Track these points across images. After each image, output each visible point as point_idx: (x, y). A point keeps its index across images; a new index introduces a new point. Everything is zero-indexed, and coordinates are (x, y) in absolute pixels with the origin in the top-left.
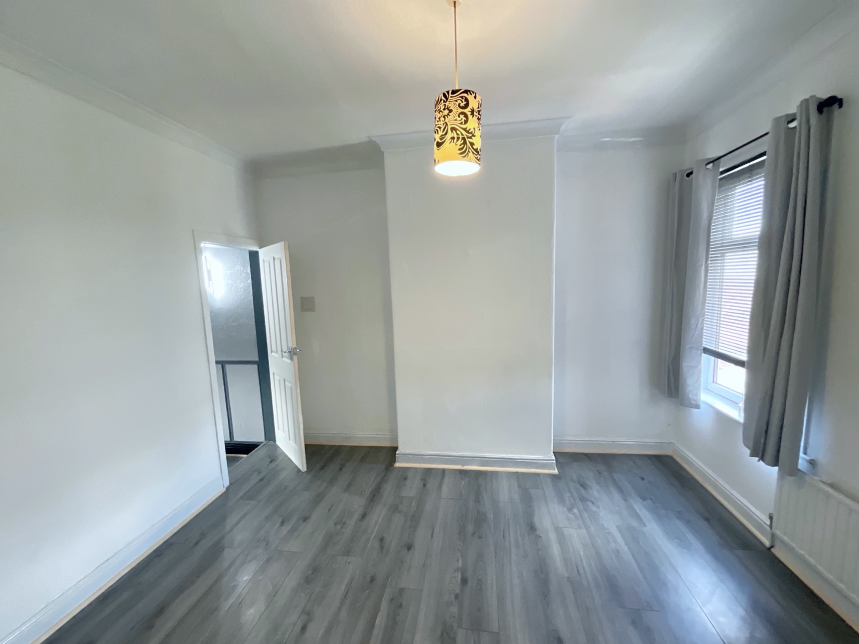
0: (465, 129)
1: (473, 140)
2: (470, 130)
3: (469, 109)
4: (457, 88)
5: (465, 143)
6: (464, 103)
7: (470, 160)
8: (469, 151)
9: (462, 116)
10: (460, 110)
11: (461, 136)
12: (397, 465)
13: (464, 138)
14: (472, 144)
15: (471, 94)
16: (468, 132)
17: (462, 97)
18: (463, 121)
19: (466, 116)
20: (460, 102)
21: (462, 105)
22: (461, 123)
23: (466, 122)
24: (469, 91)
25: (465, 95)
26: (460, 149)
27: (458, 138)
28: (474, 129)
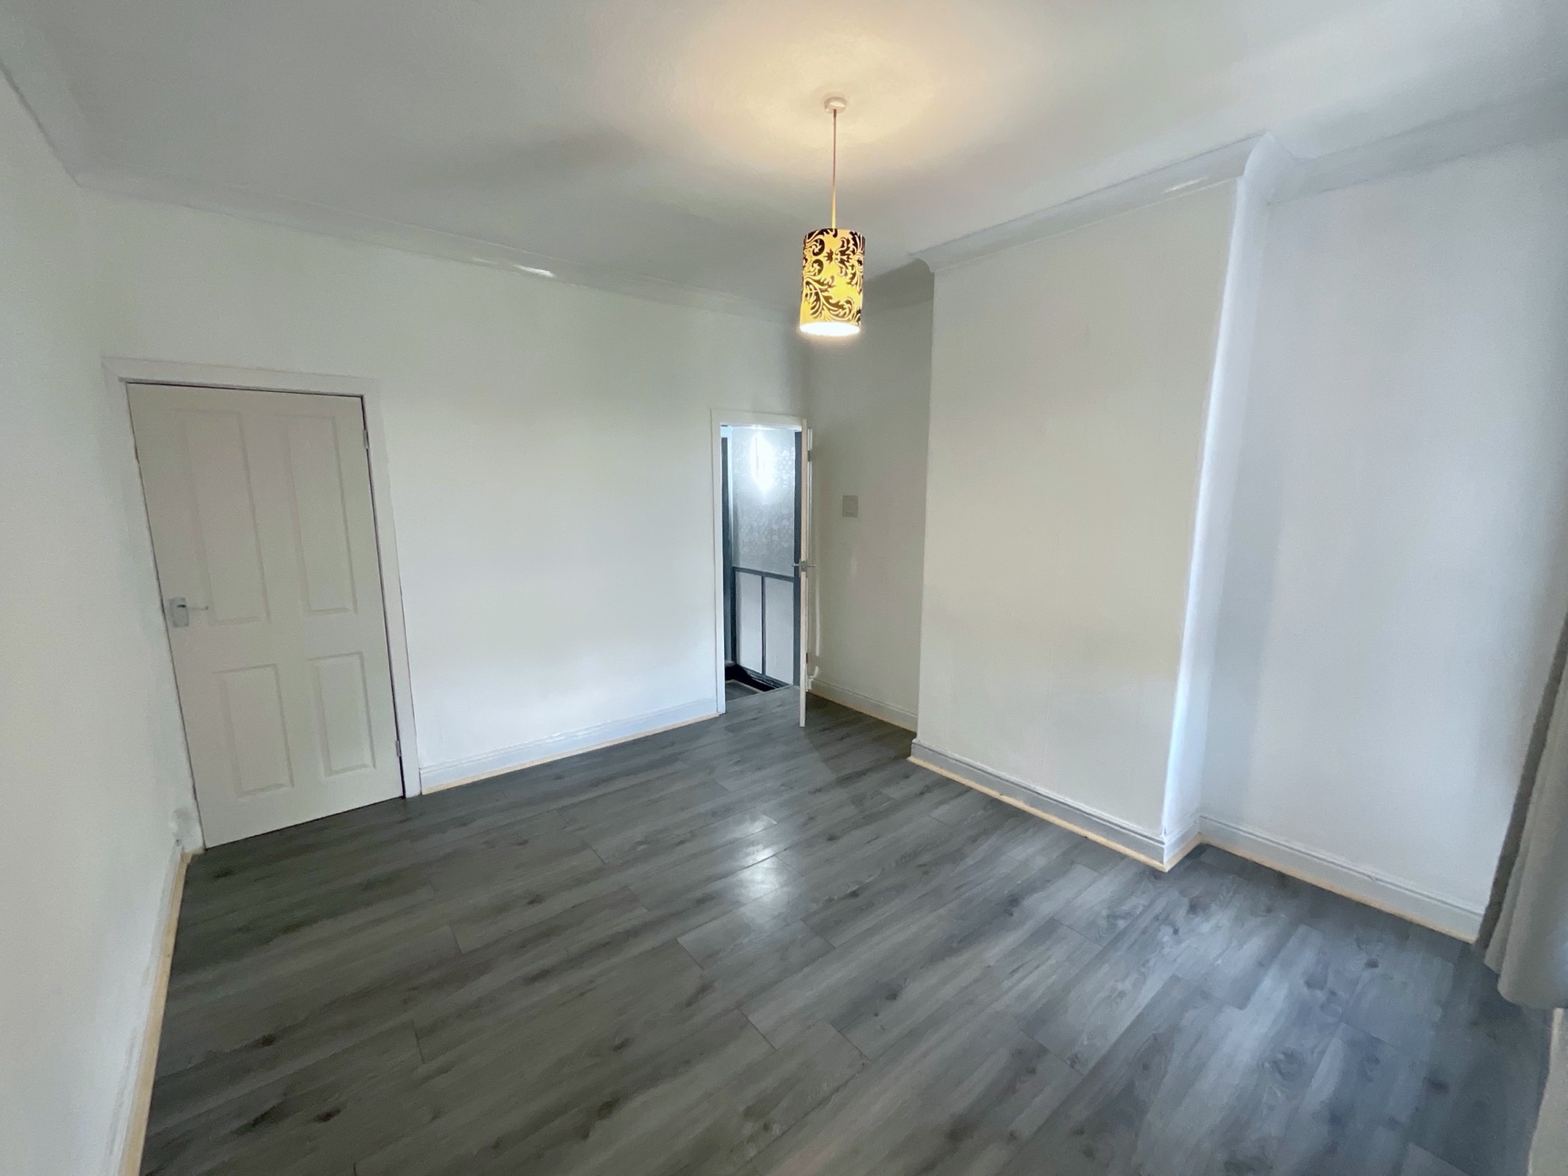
0: (818, 282)
1: (831, 292)
2: (825, 280)
3: (824, 253)
4: (812, 231)
5: (818, 299)
6: (819, 247)
7: (824, 320)
8: (823, 309)
9: (816, 265)
10: (815, 258)
11: (814, 291)
12: (912, 759)
13: (817, 294)
14: (827, 299)
15: (828, 233)
16: (822, 284)
17: (816, 241)
18: (817, 271)
19: (820, 263)
20: (814, 247)
21: (816, 250)
22: (815, 275)
23: (820, 271)
24: (826, 231)
25: (820, 237)
26: (813, 308)
27: (811, 294)
28: (832, 278)
